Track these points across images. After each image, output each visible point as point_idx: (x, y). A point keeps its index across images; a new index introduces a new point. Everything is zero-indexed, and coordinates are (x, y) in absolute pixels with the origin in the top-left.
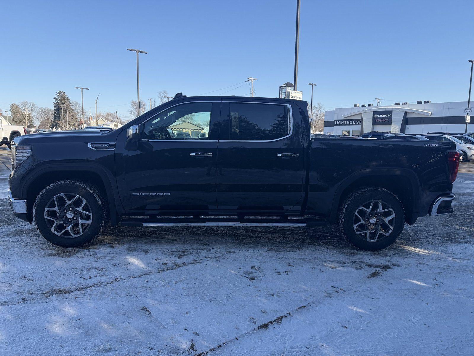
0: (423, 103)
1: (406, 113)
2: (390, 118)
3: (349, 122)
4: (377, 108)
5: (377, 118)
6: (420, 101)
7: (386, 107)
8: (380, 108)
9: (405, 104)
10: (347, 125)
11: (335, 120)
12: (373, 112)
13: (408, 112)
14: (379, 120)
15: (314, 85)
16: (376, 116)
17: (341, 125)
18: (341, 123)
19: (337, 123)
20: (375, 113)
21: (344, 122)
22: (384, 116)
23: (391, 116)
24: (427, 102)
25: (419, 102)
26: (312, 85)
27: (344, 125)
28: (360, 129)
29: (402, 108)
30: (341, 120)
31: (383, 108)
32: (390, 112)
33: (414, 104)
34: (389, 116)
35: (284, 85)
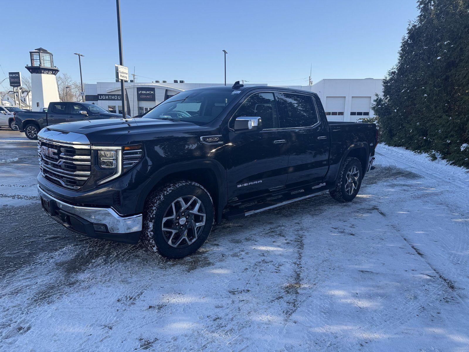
0: (179, 82)
1: (167, 90)
2: (154, 95)
3: (114, 97)
4: (140, 84)
5: (142, 94)
6: (176, 80)
7: (149, 84)
8: (143, 84)
9: (164, 82)
10: (111, 100)
11: (99, 95)
12: (137, 88)
13: (168, 90)
14: (143, 96)
15: (81, 55)
16: (140, 92)
17: (105, 100)
18: (105, 98)
19: (101, 98)
20: (139, 89)
21: (109, 97)
22: (148, 92)
23: (154, 92)
24: (182, 82)
25: (176, 82)
26: (79, 55)
27: (109, 100)
28: (121, 105)
29: (163, 86)
30: (105, 95)
31: (146, 84)
32: (153, 89)
33: (172, 82)
34: (152, 92)
35: (36, 51)
